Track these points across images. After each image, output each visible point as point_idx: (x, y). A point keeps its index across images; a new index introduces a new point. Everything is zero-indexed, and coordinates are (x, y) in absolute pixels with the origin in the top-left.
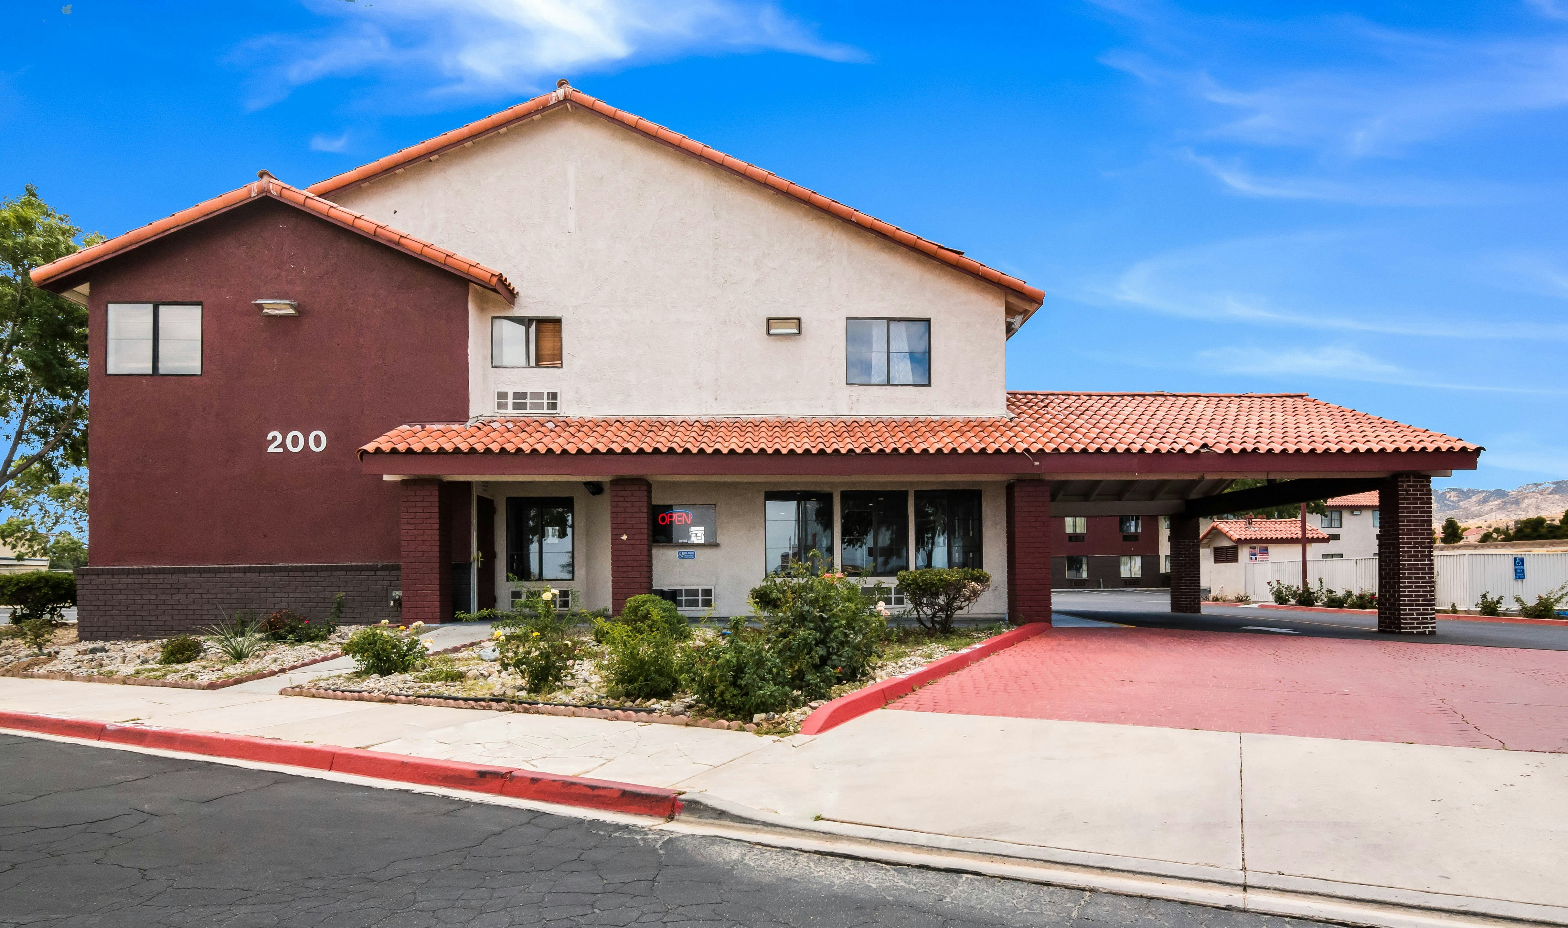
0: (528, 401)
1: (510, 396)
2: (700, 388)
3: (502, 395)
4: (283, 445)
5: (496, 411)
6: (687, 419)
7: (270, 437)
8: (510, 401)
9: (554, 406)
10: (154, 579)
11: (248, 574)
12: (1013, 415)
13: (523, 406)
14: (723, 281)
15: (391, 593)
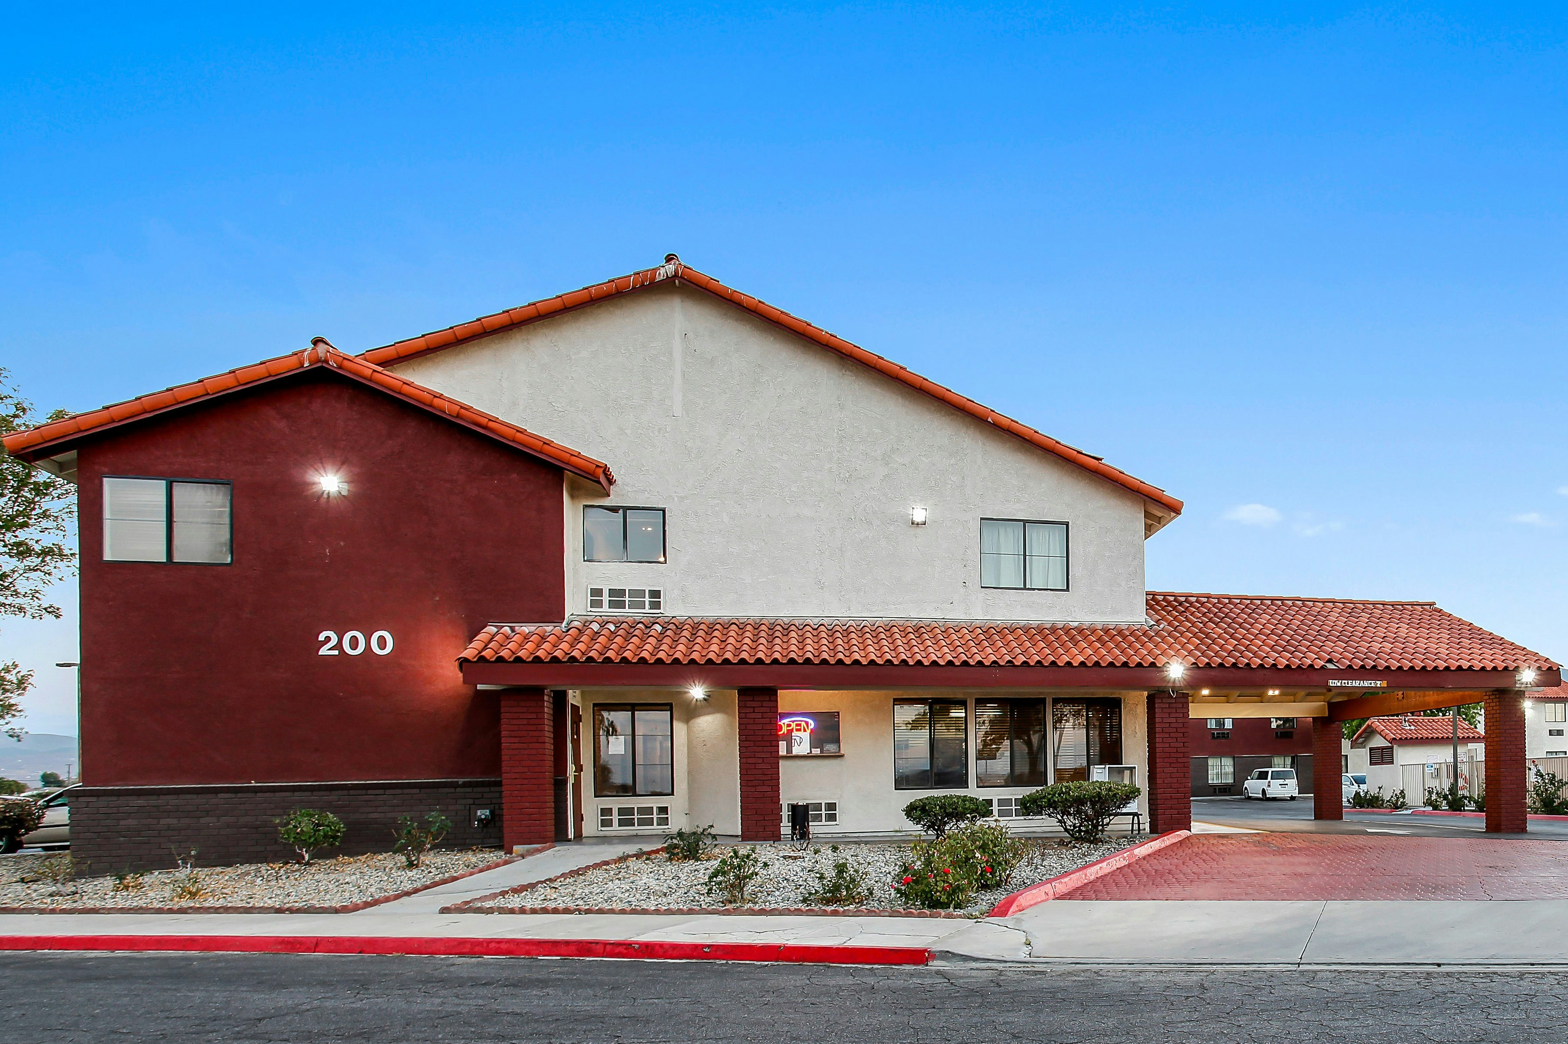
0: (627, 599)
1: (606, 593)
2: (822, 588)
3: (596, 592)
4: (339, 646)
5: (589, 609)
6: (809, 621)
7: (322, 637)
8: (606, 598)
9: (656, 605)
10: (173, 800)
11: (296, 794)
12: (1153, 623)
13: (621, 605)
14: (847, 475)
15: (476, 813)
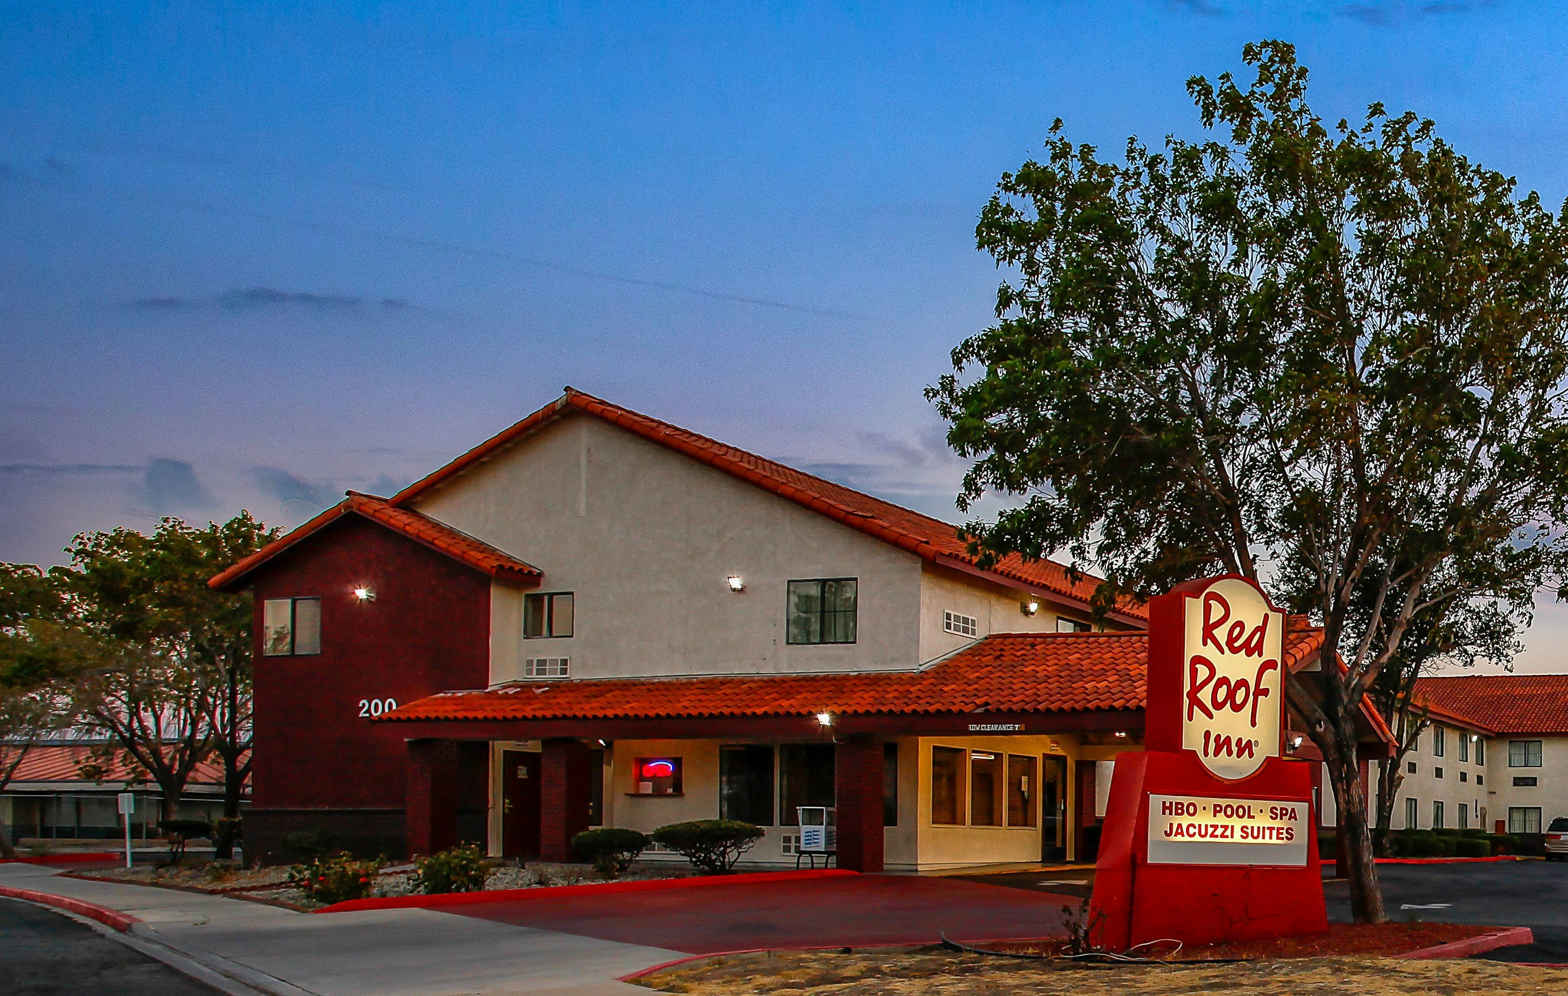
0: (547, 667)
1: (535, 663)
2: (672, 651)
3: (530, 663)
4: (368, 711)
5: (528, 677)
7: (361, 705)
8: (535, 667)
9: (565, 671)
13: (543, 672)
